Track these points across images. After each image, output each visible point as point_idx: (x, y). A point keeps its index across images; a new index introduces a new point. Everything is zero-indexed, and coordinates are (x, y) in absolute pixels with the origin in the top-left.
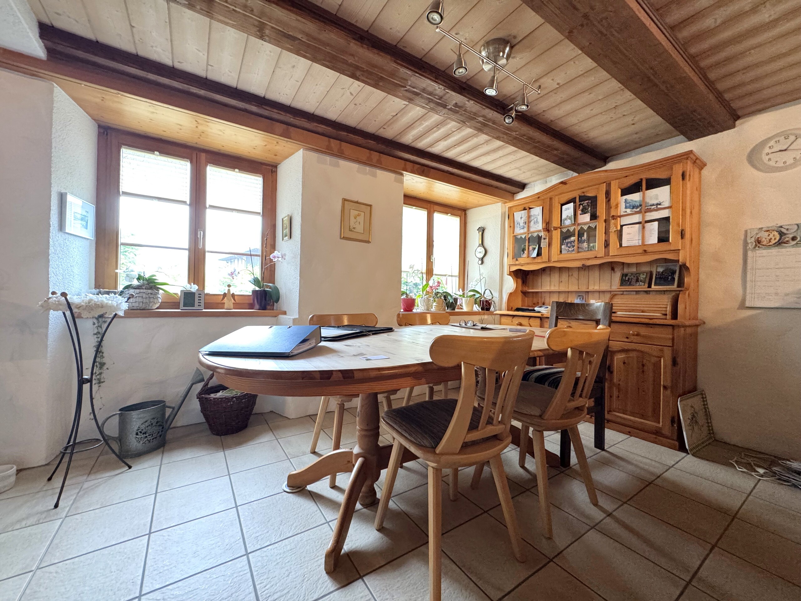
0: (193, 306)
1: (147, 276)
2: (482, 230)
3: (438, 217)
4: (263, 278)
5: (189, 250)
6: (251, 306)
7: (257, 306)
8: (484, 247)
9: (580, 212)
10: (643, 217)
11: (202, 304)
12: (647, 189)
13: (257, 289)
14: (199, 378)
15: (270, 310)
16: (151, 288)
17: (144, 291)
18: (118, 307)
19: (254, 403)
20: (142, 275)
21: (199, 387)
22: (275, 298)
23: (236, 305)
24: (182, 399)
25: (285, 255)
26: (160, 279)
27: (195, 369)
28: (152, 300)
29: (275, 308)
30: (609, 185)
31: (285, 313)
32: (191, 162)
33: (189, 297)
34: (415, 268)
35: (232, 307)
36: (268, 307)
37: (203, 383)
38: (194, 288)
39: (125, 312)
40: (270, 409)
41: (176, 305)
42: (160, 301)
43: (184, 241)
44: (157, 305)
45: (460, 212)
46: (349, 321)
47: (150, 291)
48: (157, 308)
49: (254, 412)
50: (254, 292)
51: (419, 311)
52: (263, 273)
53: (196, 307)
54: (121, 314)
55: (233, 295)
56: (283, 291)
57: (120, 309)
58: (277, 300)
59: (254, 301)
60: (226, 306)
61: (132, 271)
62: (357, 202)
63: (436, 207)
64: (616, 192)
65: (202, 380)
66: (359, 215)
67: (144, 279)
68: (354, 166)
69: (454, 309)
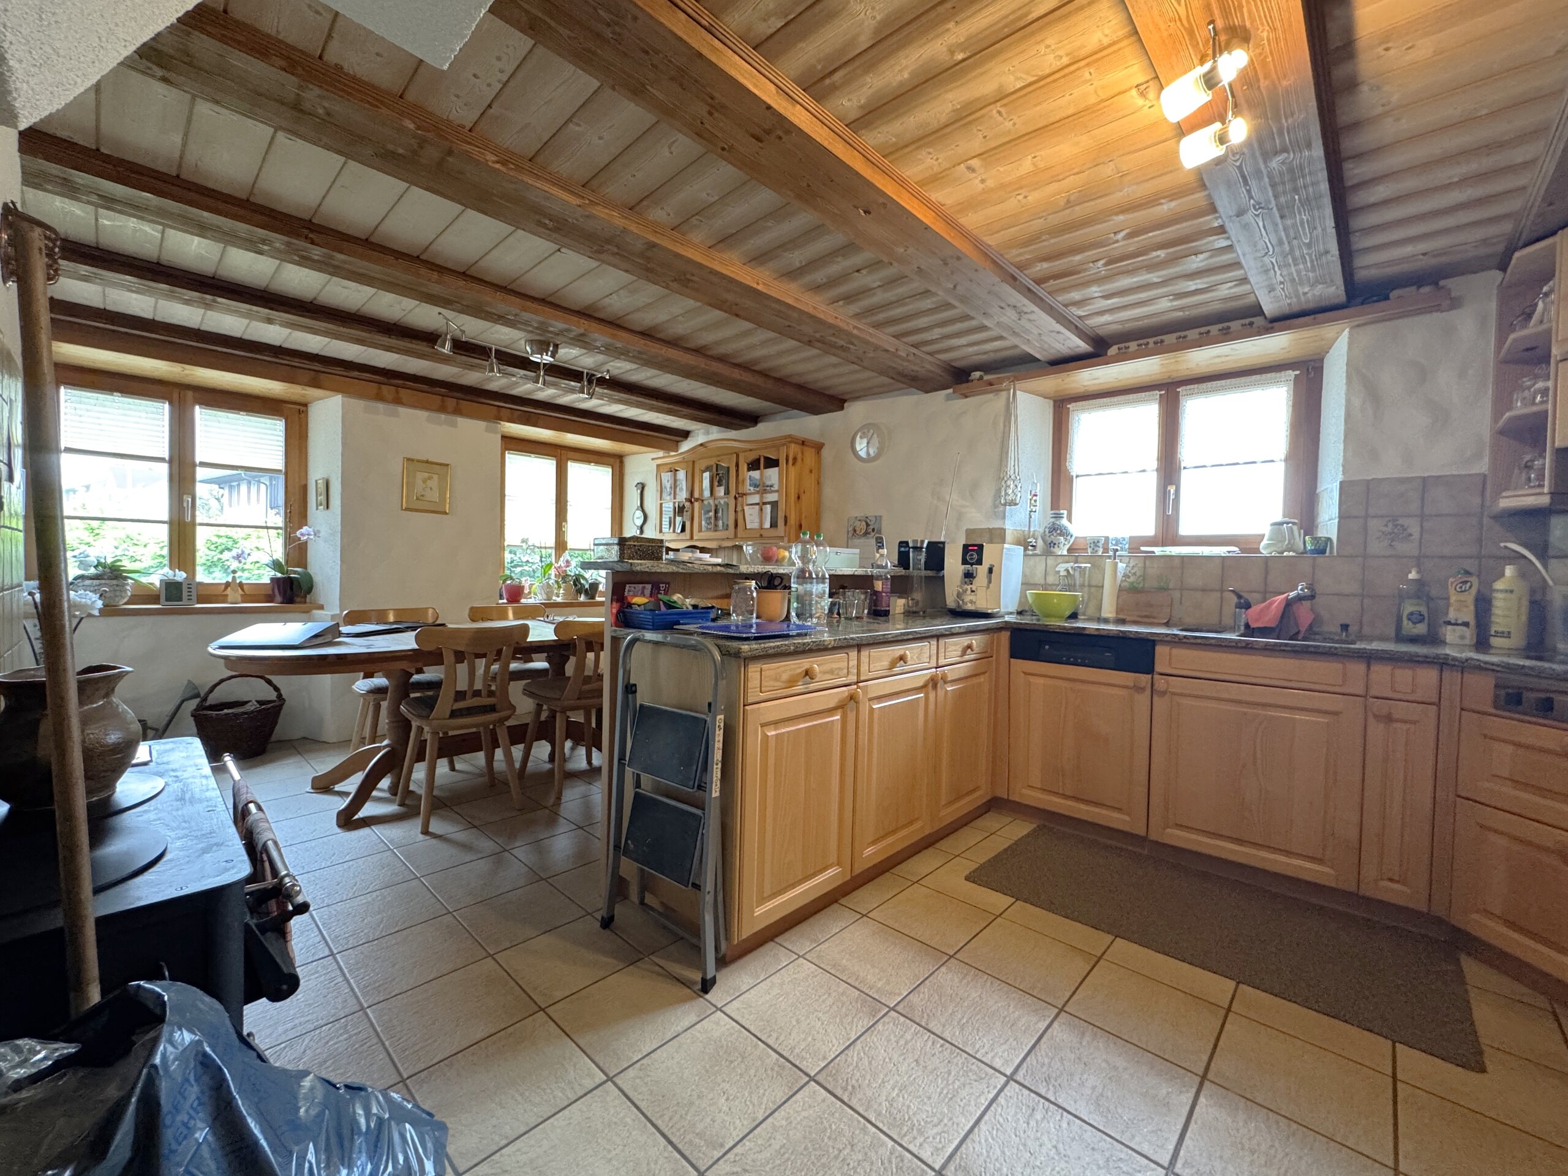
0: (180, 599)
1: (109, 561)
2: (642, 487)
3: (575, 469)
4: (287, 562)
5: (171, 523)
6: (270, 598)
7: (279, 598)
8: (643, 511)
9: (716, 483)
10: (762, 498)
11: (194, 598)
12: (766, 467)
13: (279, 575)
14: (192, 693)
15: (300, 603)
16: (116, 578)
17: (107, 582)
18: (92, 606)
19: (275, 723)
20: (103, 561)
21: (193, 704)
22: (305, 587)
23: (246, 598)
24: (167, 719)
25: (319, 532)
26: (127, 564)
27: (186, 682)
28: (118, 593)
29: (308, 600)
30: (738, 456)
31: (321, 607)
32: (171, 403)
33: (172, 590)
34: (530, 543)
35: (240, 599)
36: (298, 599)
37: (197, 701)
38: (181, 576)
39: (100, 610)
40: (301, 734)
41: (155, 599)
42: (129, 594)
43: (162, 509)
44: (126, 600)
45: (612, 460)
46: (395, 616)
47: (115, 582)
48: (126, 604)
49: (274, 738)
50: (274, 580)
51: (531, 601)
52: (287, 555)
53: (185, 601)
54: (96, 613)
55: (241, 585)
56: (318, 578)
57: (93, 608)
58: (310, 588)
59: (273, 590)
60: (230, 599)
61: (88, 556)
62: (427, 462)
63: (571, 454)
64: (744, 467)
65: (197, 696)
66: (430, 478)
67: (104, 566)
68: (422, 414)
69: (593, 597)
